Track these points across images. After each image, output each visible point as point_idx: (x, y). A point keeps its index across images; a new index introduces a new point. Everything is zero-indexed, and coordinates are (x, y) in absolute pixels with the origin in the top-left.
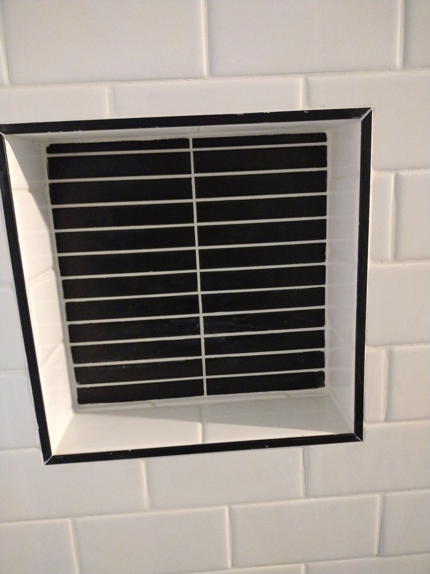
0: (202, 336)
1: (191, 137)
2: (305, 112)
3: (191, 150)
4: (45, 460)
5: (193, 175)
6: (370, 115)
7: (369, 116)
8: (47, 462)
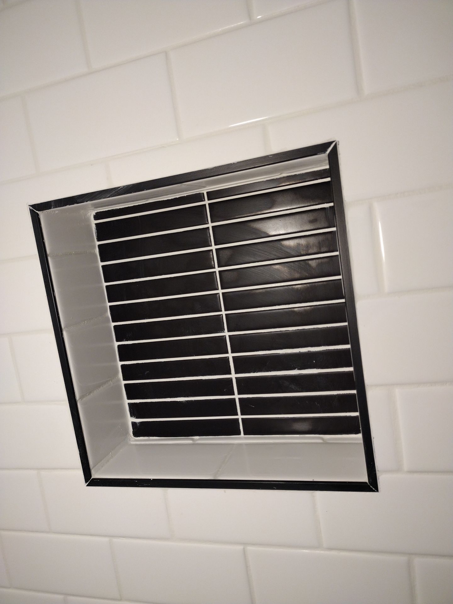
0: (233, 376)
1: (205, 191)
2: (269, 156)
3: (207, 202)
4: (86, 482)
5: (210, 225)
6: (335, 147)
7: (335, 149)
8: (87, 483)
